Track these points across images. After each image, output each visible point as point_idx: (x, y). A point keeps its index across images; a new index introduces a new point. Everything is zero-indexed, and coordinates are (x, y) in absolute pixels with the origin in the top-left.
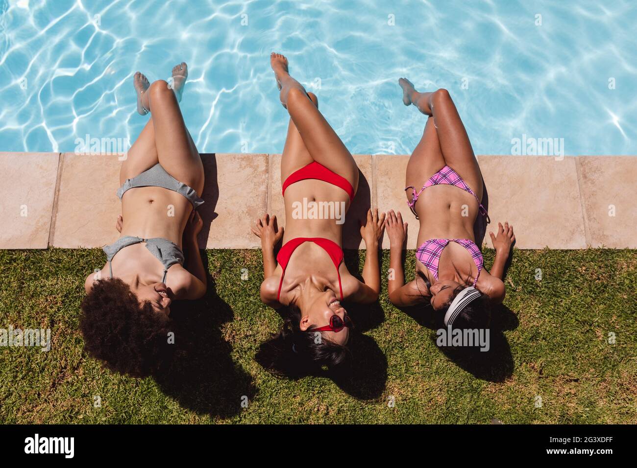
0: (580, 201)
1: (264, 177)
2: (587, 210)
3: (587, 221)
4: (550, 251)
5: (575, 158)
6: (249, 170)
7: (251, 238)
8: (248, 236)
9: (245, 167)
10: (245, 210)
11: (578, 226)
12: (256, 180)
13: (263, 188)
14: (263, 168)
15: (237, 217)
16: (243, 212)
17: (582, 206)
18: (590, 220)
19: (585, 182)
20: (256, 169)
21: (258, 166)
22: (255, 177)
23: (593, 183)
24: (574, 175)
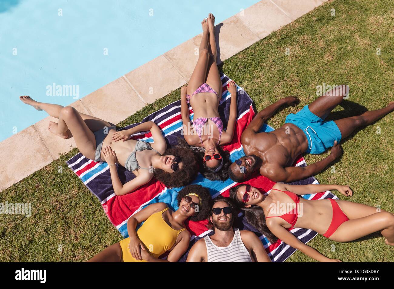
0: (174, 68)
1: (36, 134)
2: (179, 70)
3: (181, 73)
4: (174, 92)
5: (163, 55)
6: (28, 136)
7: (45, 160)
8: (43, 161)
9: (25, 135)
10: (36, 151)
11: (179, 77)
12: (33, 138)
13: (38, 138)
14: (33, 131)
15: (33, 156)
16: (35, 153)
17: (176, 69)
18: (182, 72)
19: (172, 61)
20: (30, 133)
21: (31, 132)
22: (32, 136)
23: (175, 59)
24: (166, 61)
